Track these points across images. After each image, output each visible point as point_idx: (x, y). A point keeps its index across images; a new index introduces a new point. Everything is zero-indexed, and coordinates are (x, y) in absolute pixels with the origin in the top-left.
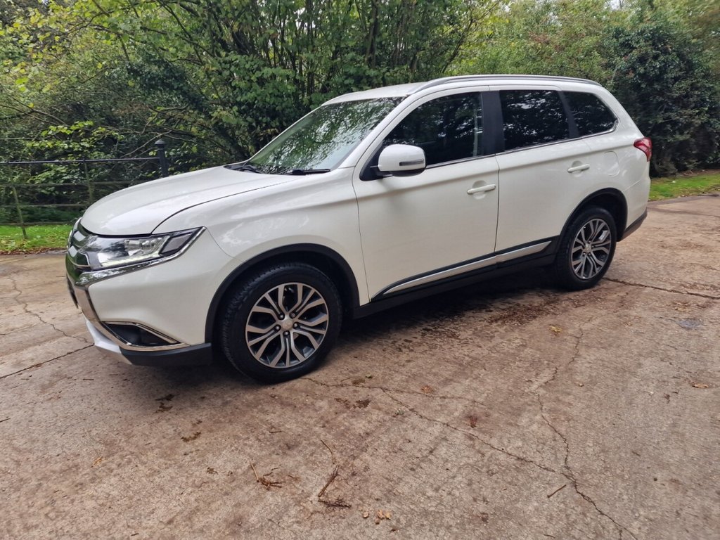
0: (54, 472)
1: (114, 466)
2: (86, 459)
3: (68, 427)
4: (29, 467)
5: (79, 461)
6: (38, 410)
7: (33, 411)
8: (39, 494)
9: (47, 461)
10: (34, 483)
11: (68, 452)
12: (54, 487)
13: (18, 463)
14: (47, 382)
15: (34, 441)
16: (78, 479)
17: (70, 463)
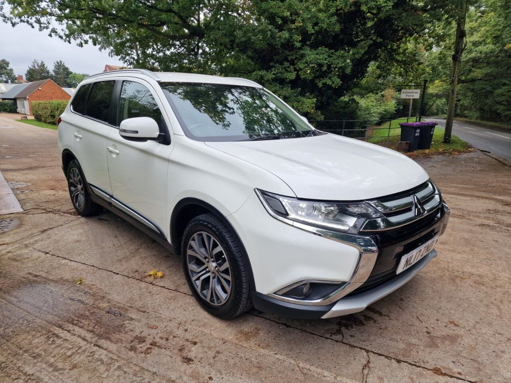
0: (487, 287)
1: (460, 273)
2: (468, 282)
3: (463, 300)
4: (497, 296)
5: (472, 283)
6: (472, 322)
7: (475, 326)
8: (498, 284)
9: (486, 293)
10: (499, 289)
11: (474, 290)
12: (490, 282)
13: (501, 302)
14: (447, 342)
15: (487, 306)
16: (478, 278)
17: (477, 285)
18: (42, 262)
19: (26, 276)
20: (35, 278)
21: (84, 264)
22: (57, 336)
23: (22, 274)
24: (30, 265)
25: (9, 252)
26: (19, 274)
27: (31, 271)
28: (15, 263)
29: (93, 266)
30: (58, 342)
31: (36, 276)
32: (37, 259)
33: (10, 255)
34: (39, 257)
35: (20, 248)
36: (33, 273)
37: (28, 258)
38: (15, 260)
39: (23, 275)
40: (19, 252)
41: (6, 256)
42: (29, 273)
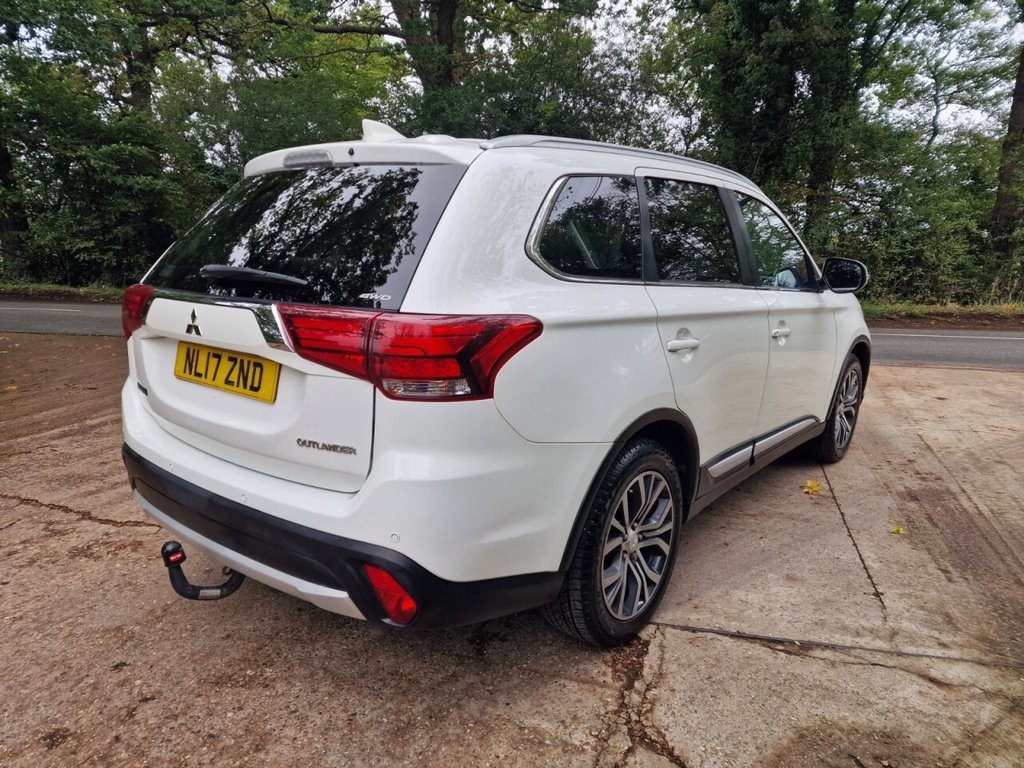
18: (909, 585)
19: (961, 580)
20: (950, 569)
21: (855, 544)
22: (992, 511)
23: (962, 586)
24: (933, 593)
25: (944, 645)
26: (968, 590)
27: (945, 582)
28: (956, 613)
29: (850, 536)
30: (995, 509)
31: (945, 571)
32: (909, 595)
33: (945, 638)
34: (901, 596)
35: (912, 639)
36: (944, 578)
37: (922, 608)
38: (949, 620)
39: (964, 584)
40: (925, 631)
41: (957, 639)
42: (950, 580)
